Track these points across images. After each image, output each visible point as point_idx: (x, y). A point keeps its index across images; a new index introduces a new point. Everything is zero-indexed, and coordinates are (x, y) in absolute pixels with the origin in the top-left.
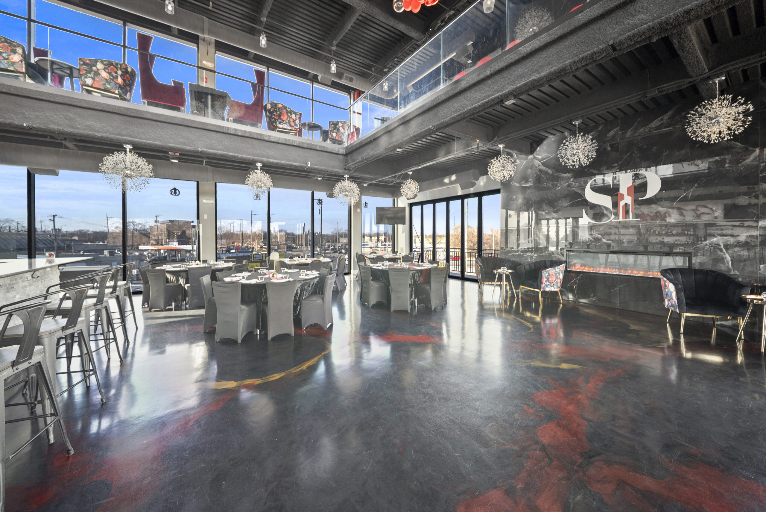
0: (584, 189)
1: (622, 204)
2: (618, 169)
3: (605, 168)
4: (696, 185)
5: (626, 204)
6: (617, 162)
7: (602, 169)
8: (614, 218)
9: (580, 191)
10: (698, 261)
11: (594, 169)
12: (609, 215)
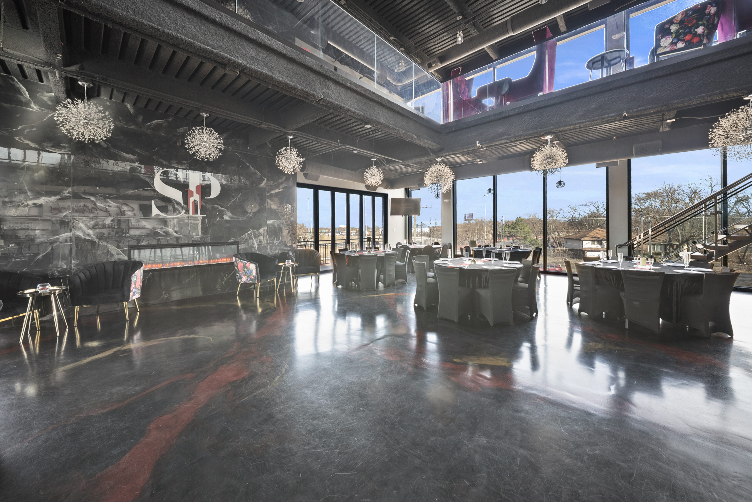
0: (153, 178)
1: (191, 200)
2: (187, 166)
3: (175, 162)
4: (240, 194)
5: (195, 200)
6: (187, 160)
7: (172, 161)
8: (185, 213)
9: (147, 180)
10: (242, 247)
11: (165, 160)
12: (180, 209)
